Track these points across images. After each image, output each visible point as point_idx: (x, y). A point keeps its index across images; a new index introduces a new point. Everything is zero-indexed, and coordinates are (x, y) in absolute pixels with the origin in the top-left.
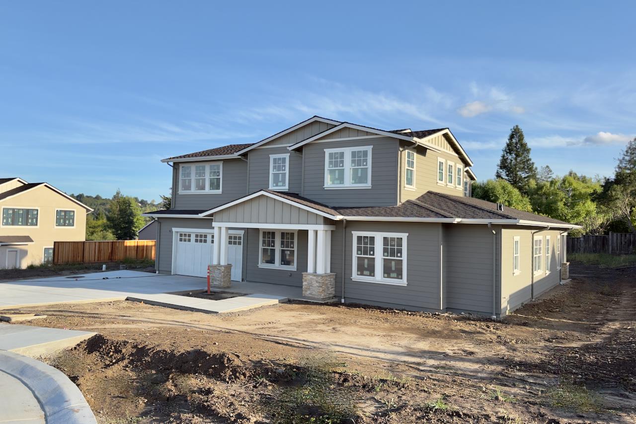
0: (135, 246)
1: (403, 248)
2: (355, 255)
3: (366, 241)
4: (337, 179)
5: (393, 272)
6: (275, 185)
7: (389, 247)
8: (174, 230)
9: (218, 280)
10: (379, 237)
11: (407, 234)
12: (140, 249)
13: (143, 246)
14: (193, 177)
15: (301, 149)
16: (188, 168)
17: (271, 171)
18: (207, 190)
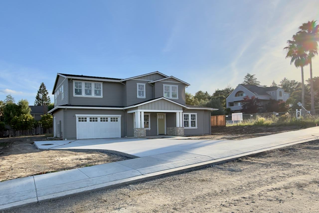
1: (196, 117)
2: (183, 121)
3: (186, 116)
5: (193, 125)
6: (139, 96)
7: (192, 117)
8: (76, 115)
9: (143, 134)
10: (190, 114)
11: (197, 113)
14: (83, 88)
15: (154, 83)
16: (79, 83)
17: (138, 90)
18: (93, 95)
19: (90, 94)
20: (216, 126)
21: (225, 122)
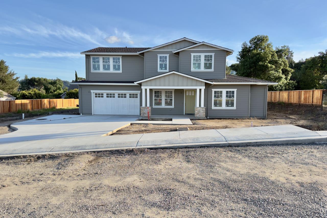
0: (20, 104)
1: (234, 95)
2: (213, 99)
3: (218, 93)
4: (197, 67)
5: (230, 104)
6: (160, 69)
7: (229, 95)
8: (92, 91)
10: (224, 91)
11: (236, 89)
12: (23, 105)
13: (24, 103)
14: (101, 64)
15: (179, 52)
16: (97, 58)
17: (159, 63)
18: (112, 70)
19: (108, 69)
20: (311, 105)
21: (321, 99)
